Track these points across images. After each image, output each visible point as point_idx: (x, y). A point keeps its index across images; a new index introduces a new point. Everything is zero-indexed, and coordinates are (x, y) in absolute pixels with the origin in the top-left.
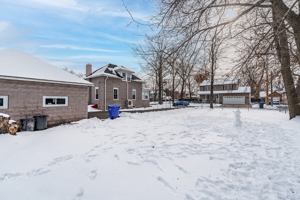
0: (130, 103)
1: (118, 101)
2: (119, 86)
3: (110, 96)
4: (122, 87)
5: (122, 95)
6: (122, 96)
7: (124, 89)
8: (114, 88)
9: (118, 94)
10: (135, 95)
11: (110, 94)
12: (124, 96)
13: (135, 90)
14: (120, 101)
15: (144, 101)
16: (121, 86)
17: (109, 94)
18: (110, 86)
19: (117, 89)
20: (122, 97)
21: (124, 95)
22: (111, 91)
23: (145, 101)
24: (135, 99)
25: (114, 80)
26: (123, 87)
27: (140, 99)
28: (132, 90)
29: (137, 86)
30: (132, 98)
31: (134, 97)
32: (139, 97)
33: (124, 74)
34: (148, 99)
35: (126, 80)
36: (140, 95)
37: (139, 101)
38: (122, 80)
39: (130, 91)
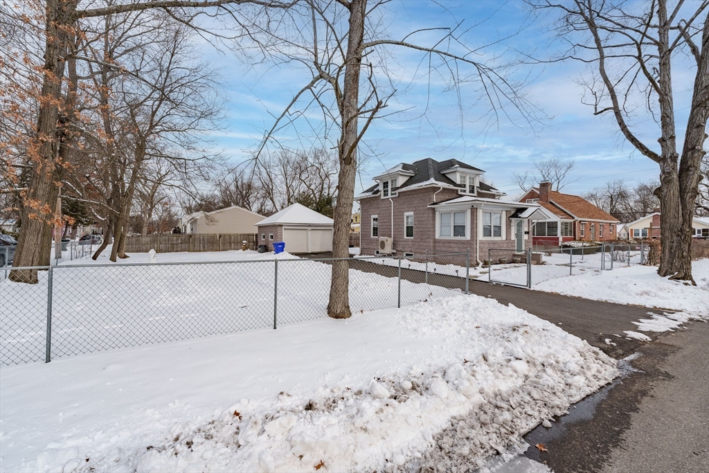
0: (383, 245)
1: (377, 240)
2: (379, 212)
3: (367, 230)
4: (383, 212)
5: (383, 227)
6: (382, 230)
7: (386, 215)
8: (373, 216)
9: (378, 226)
10: (414, 225)
11: (367, 227)
12: (386, 230)
13: (412, 213)
15: (446, 245)
16: (382, 209)
17: (365, 227)
18: (367, 213)
19: (376, 216)
20: (383, 232)
21: (386, 227)
22: (367, 222)
24: (413, 237)
25: (372, 202)
26: (385, 211)
27: (425, 237)
28: (403, 215)
29: (414, 202)
30: (403, 235)
31: (410, 231)
32: (422, 230)
33: (386, 185)
34: (468, 237)
35: (389, 196)
36: (426, 224)
37: (422, 244)
38: (382, 197)
39: (399, 217)
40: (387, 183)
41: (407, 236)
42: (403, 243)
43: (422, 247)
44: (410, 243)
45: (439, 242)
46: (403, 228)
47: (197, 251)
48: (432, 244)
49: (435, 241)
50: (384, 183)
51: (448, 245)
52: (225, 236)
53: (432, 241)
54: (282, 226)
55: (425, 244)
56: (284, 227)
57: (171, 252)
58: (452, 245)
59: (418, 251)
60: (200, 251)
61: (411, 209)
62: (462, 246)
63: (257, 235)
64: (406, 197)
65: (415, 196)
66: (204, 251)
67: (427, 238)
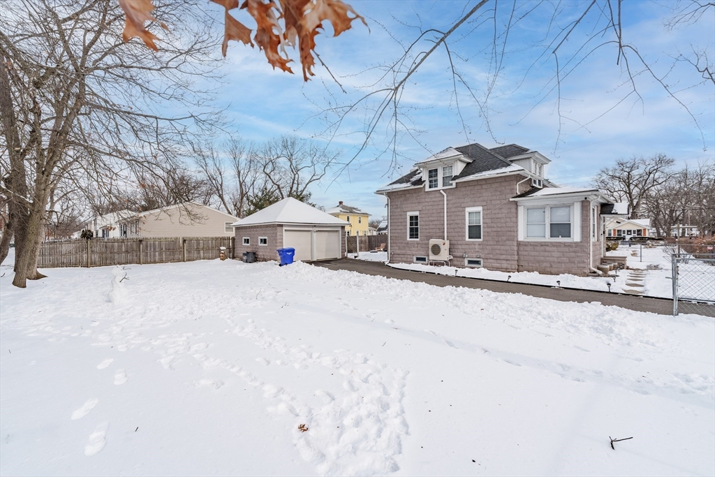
0: (436, 250)
1: (418, 244)
2: (420, 208)
3: (399, 231)
4: (428, 208)
5: (427, 227)
6: (428, 231)
7: (434, 211)
8: (410, 214)
9: (419, 226)
10: (481, 224)
11: (400, 227)
12: (434, 231)
13: (480, 209)
14: (424, 242)
15: (538, 248)
16: (426, 204)
17: (396, 227)
18: (399, 210)
19: (416, 213)
20: (429, 233)
21: (434, 227)
22: (400, 220)
23: (544, 244)
24: (482, 239)
25: (408, 195)
26: (431, 207)
27: (504, 238)
28: (464, 211)
29: (484, 195)
30: (465, 236)
31: (475, 231)
32: (499, 229)
33: (433, 173)
34: (576, 236)
35: (440, 186)
36: (505, 223)
37: (499, 247)
38: (427, 189)
39: (456, 213)
40: (436, 170)
41: (470, 238)
42: (463, 247)
43: (498, 252)
44: (477, 247)
45: (526, 245)
46: (464, 228)
47: (151, 263)
48: (516, 248)
49: (519, 244)
50: (430, 172)
51: (543, 248)
52: (191, 240)
53: (515, 244)
54: (282, 226)
55: (502, 247)
56: (284, 228)
57: (111, 264)
58: (548, 248)
59: (491, 256)
60: (155, 262)
61: (478, 203)
62: (566, 249)
63: (233, 239)
64: (470, 188)
65: (484, 187)
66: (161, 261)
67: (508, 240)
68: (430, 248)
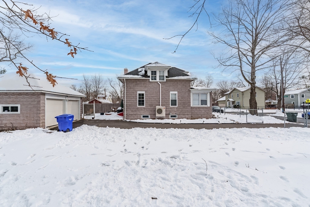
0: (160, 111)
1: (144, 108)
2: (146, 89)
3: (133, 102)
4: (150, 90)
5: (150, 100)
6: (150, 102)
7: (154, 92)
8: (139, 92)
9: (145, 99)
10: (177, 99)
11: (132, 100)
12: (154, 102)
13: (176, 92)
14: (148, 108)
15: (197, 109)
16: (150, 88)
17: (130, 99)
18: (132, 90)
19: (144, 92)
20: (151, 103)
21: (154, 100)
22: (133, 96)
23: (199, 108)
24: (177, 106)
25: (138, 82)
26: (152, 90)
27: (187, 105)
28: (170, 93)
29: (178, 86)
30: (169, 104)
31: (174, 102)
32: (185, 102)
33: (154, 73)
34: (209, 105)
35: (158, 79)
36: (187, 99)
37: (184, 109)
38: (151, 80)
39: (166, 94)
40: (155, 72)
41: (172, 105)
42: (169, 109)
43: (184, 111)
44: (175, 109)
45: (193, 108)
46: (169, 101)
49: (191, 108)
50: (152, 72)
51: (199, 109)
55: (186, 109)
56: (47, 97)
58: (201, 109)
59: (182, 113)
61: (176, 90)
62: (206, 109)
64: (172, 83)
65: (179, 83)
67: (188, 106)
68: (156, 110)
